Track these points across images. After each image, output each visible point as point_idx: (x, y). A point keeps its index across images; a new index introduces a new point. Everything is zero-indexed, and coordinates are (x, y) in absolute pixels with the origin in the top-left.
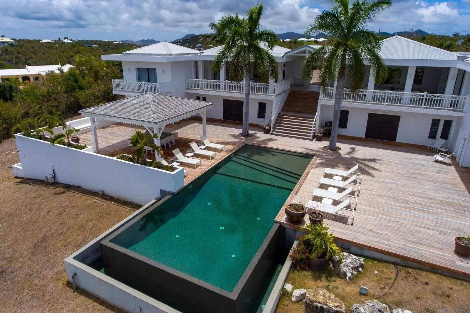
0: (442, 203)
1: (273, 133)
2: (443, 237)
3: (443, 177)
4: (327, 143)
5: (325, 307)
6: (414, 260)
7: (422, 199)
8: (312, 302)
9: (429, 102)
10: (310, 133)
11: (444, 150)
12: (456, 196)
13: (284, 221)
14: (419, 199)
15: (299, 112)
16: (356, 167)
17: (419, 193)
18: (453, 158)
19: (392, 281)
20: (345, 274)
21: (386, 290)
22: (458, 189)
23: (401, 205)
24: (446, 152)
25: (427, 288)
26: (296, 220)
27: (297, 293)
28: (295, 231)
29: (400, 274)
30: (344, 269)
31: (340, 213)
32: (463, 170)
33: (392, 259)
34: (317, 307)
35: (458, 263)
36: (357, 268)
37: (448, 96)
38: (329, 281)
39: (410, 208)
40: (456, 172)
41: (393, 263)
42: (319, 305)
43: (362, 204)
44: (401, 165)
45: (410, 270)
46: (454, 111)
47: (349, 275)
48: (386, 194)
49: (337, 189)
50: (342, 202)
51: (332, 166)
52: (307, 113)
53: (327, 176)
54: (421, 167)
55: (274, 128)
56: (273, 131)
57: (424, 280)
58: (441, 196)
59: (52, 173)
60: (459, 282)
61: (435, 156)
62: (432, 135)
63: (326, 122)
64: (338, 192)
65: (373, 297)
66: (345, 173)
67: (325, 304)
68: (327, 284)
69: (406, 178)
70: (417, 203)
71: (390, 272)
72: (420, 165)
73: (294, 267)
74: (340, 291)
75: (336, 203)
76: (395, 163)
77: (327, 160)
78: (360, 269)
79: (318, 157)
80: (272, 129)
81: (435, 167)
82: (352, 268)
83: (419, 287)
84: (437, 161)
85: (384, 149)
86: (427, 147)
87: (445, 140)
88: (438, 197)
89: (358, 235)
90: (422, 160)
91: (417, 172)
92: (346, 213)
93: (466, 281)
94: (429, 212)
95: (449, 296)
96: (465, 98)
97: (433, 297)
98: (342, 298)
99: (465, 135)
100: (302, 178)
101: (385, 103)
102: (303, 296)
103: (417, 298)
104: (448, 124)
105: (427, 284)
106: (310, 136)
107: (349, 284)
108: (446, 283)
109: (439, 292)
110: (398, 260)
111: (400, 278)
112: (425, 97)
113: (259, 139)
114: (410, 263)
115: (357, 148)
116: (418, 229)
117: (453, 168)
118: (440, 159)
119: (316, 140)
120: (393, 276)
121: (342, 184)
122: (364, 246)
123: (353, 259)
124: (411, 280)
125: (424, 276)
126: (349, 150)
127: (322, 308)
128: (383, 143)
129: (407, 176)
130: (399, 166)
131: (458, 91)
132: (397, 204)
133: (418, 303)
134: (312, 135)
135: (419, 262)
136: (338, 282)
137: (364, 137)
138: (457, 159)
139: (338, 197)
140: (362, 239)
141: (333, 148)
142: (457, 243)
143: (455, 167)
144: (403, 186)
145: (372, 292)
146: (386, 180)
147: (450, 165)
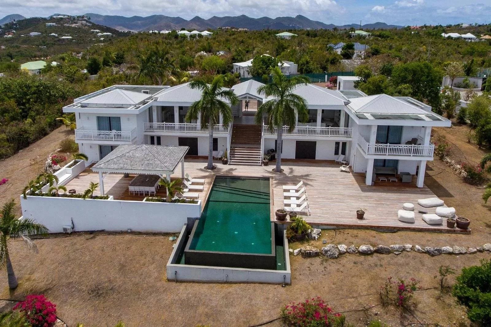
0: (349, 196)
1: (231, 163)
2: (351, 212)
3: (346, 181)
4: (274, 167)
5: (311, 252)
6: (342, 225)
7: (339, 196)
8: (305, 251)
9: (333, 133)
10: (260, 160)
11: (344, 162)
12: (354, 191)
13: (276, 220)
14: (337, 196)
15: (245, 143)
16: (301, 183)
17: (337, 193)
18: (350, 167)
19: (334, 236)
20: (315, 237)
21: (333, 240)
22: (355, 187)
23: (329, 201)
24: (346, 164)
25: (349, 235)
26: (282, 218)
27: (296, 251)
28: (283, 224)
29: (337, 232)
30: (314, 235)
31: (303, 211)
32: (356, 174)
33: (332, 227)
34: (308, 252)
35: (359, 222)
36: (319, 234)
37: (342, 128)
38: (308, 243)
39: (334, 202)
40: (353, 177)
41: (333, 229)
42: (309, 251)
43: (311, 204)
44: (323, 176)
45: (341, 230)
46: (347, 137)
47: (316, 237)
48: (320, 196)
49: (295, 198)
50: (301, 205)
51: (285, 184)
52: (251, 144)
53: (285, 191)
54: (334, 176)
55: (230, 159)
56: (230, 162)
57: (347, 233)
58: (347, 192)
59: (70, 224)
60: (360, 230)
61: (340, 168)
62: (336, 153)
63: (268, 150)
64: (297, 199)
65: (329, 243)
66: (296, 187)
67: (311, 250)
68: (308, 244)
69: (328, 185)
70: (337, 199)
71: (332, 233)
72: (333, 175)
73: (289, 242)
74: (315, 245)
75: (299, 206)
76: (319, 176)
77: (279, 180)
78: (320, 234)
79: (272, 179)
80: (229, 161)
81: (342, 175)
82: (317, 234)
83: (346, 235)
84: (342, 171)
85: (310, 166)
86: (335, 161)
87: (344, 156)
88: (346, 193)
89: (315, 220)
90: (334, 171)
91: (333, 180)
92: (306, 211)
93: (363, 229)
94: (343, 202)
95: (357, 236)
96: (351, 129)
97: (351, 238)
98: (316, 247)
99: (354, 153)
100: (271, 195)
101: (307, 135)
102: (300, 251)
103: (346, 240)
104: (344, 144)
105: (348, 234)
106: (260, 163)
107: (317, 242)
108: (355, 232)
109: (353, 236)
110: (335, 227)
111: (337, 234)
112: (330, 130)
113: (223, 170)
114: (340, 227)
115: (294, 168)
116: (340, 211)
117: (351, 174)
118: (343, 169)
119: (264, 165)
120: (334, 234)
121: (297, 194)
122: (319, 224)
123: (316, 230)
124: (342, 233)
125: (347, 231)
126: (289, 171)
127: (310, 252)
128: (308, 162)
129: (328, 184)
130: (322, 177)
131: (347, 125)
132: (328, 201)
133: (347, 241)
134: (261, 162)
135: (344, 225)
136: (312, 242)
137: (294, 158)
138: (352, 168)
139: (298, 202)
140: (317, 221)
141: (278, 171)
142: (357, 214)
143: (352, 174)
144: (328, 190)
145: (327, 242)
146: (318, 188)
147: (349, 172)
